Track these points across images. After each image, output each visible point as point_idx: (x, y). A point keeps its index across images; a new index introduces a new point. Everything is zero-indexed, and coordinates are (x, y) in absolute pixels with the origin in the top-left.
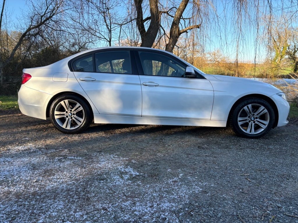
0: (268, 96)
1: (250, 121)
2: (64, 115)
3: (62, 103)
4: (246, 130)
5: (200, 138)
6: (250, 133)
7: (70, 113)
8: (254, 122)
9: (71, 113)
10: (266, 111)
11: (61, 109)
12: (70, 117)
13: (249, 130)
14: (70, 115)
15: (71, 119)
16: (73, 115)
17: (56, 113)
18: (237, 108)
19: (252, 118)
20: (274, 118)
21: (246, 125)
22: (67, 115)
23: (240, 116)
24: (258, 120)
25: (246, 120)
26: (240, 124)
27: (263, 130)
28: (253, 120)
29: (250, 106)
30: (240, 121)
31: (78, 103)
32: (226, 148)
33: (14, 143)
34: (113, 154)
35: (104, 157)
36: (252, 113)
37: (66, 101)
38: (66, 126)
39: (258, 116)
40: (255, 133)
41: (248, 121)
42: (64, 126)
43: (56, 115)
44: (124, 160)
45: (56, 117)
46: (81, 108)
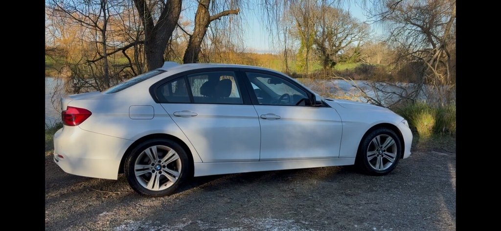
0: (395, 125)
1: (378, 156)
2: (148, 169)
3: (147, 151)
4: (375, 167)
5: (330, 181)
6: (380, 170)
7: (158, 165)
8: (382, 156)
9: (160, 166)
10: (393, 141)
11: (144, 161)
12: (158, 172)
13: (378, 166)
14: (159, 168)
15: (159, 175)
16: (163, 169)
17: (137, 167)
18: (366, 142)
19: (381, 151)
20: (401, 149)
21: (374, 161)
22: (154, 169)
23: (370, 150)
24: (386, 153)
25: (375, 154)
26: (369, 159)
27: (391, 164)
28: (381, 153)
29: (378, 137)
30: (369, 156)
31: (172, 149)
32: (372, 191)
33: (99, 222)
34: (268, 217)
35: (263, 222)
36: (380, 146)
37: (154, 148)
38: (153, 186)
39: (386, 149)
40: (384, 169)
41: (376, 156)
42: (149, 187)
43: (138, 170)
44: (293, 223)
45: (137, 174)
46: (177, 157)
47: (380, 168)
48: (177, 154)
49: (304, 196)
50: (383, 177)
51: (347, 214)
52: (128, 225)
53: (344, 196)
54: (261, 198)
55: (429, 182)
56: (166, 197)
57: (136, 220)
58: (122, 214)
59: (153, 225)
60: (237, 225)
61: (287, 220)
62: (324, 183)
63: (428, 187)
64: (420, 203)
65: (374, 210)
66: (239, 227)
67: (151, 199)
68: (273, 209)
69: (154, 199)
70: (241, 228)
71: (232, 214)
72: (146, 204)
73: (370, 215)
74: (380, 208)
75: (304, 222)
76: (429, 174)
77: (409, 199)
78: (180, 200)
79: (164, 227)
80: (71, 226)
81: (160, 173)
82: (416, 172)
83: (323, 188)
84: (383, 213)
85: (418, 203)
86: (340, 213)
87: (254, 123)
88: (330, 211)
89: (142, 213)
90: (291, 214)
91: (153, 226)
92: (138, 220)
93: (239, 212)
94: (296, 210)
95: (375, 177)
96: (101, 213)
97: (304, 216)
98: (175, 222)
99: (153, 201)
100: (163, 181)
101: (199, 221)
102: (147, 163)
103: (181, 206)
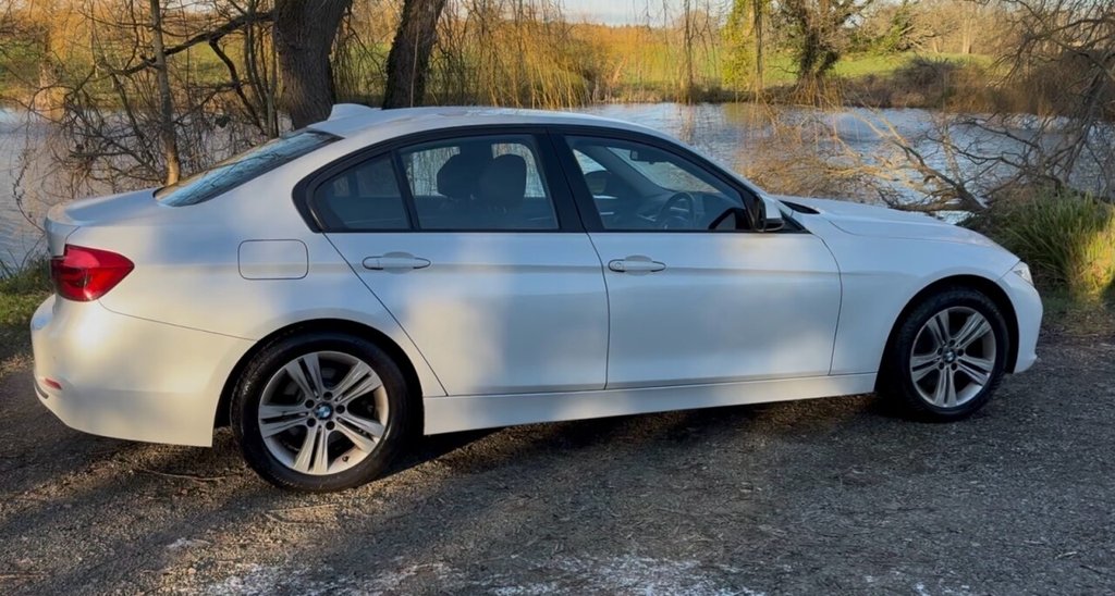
0: (994, 280)
1: (942, 366)
2: (296, 416)
3: (292, 367)
4: (933, 398)
5: (803, 441)
6: (945, 406)
7: (324, 404)
8: (954, 367)
9: (329, 406)
10: (986, 326)
11: (285, 394)
12: (323, 424)
13: (940, 394)
14: (326, 414)
15: (328, 432)
16: (336, 415)
17: (265, 411)
18: (909, 325)
19: (950, 354)
20: (1007, 347)
21: (930, 384)
22: (311, 415)
23: (919, 352)
24: (965, 357)
25: (932, 363)
26: (916, 376)
27: (978, 389)
28: (950, 359)
29: (944, 315)
30: (915, 369)
31: (360, 362)
32: (920, 470)
33: (168, 570)
34: (628, 553)
35: (613, 569)
36: (950, 339)
37: (312, 359)
38: (312, 461)
39: (964, 347)
40: (958, 404)
41: (936, 366)
42: (301, 464)
43: (267, 421)
44: (696, 570)
45: (267, 431)
46: (375, 382)
47: (946, 401)
48: (374, 375)
49: (728, 486)
50: (954, 426)
51: (846, 541)
52: (247, 578)
53: (841, 487)
54: (611, 492)
55: (1085, 443)
56: (349, 492)
57: (266, 561)
58: (229, 546)
59: (314, 576)
60: (542, 575)
61: (679, 560)
62: (786, 445)
63: (1080, 457)
64: (1051, 509)
65: (921, 530)
66: (548, 582)
67: (308, 499)
68: (643, 526)
69: (314, 498)
70: (554, 585)
71: (530, 543)
72: (295, 514)
73: (910, 545)
74: (938, 524)
75: (725, 567)
76: (1086, 416)
77: (1023, 496)
78: (387, 500)
79: (345, 585)
80: (95, 581)
81: (330, 426)
82: (1049, 409)
83: (785, 462)
84: (947, 540)
85: (1045, 508)
86: (827, 539)
87: (592, 284)
88: (799, 533)
89: (284, 541)
90: (690, 541)
91: (313, 580)
92: (274, 562)
93: (549, 538)
94: (705, 531)
95: (931, 425)
96: (173, 541)
97: (727, 550)
98: (374, 568)
99: (312, 504)
100: (339, 447)
101: (441, 565)
102: (293, 400)
103: (390, 520)
